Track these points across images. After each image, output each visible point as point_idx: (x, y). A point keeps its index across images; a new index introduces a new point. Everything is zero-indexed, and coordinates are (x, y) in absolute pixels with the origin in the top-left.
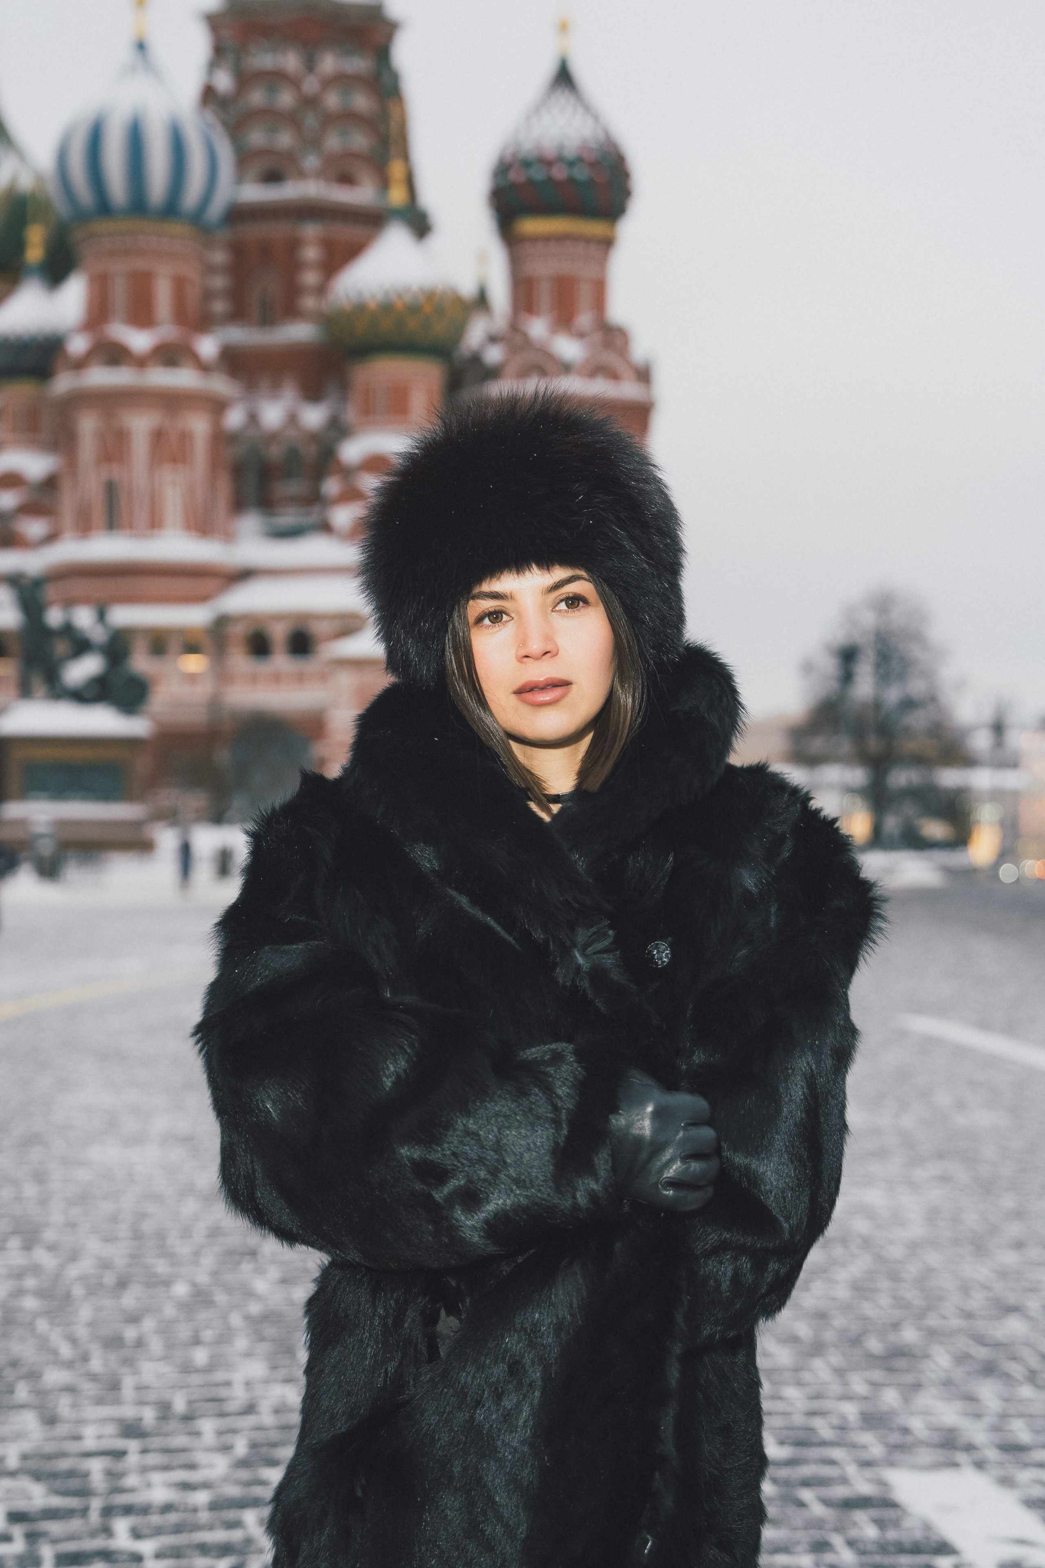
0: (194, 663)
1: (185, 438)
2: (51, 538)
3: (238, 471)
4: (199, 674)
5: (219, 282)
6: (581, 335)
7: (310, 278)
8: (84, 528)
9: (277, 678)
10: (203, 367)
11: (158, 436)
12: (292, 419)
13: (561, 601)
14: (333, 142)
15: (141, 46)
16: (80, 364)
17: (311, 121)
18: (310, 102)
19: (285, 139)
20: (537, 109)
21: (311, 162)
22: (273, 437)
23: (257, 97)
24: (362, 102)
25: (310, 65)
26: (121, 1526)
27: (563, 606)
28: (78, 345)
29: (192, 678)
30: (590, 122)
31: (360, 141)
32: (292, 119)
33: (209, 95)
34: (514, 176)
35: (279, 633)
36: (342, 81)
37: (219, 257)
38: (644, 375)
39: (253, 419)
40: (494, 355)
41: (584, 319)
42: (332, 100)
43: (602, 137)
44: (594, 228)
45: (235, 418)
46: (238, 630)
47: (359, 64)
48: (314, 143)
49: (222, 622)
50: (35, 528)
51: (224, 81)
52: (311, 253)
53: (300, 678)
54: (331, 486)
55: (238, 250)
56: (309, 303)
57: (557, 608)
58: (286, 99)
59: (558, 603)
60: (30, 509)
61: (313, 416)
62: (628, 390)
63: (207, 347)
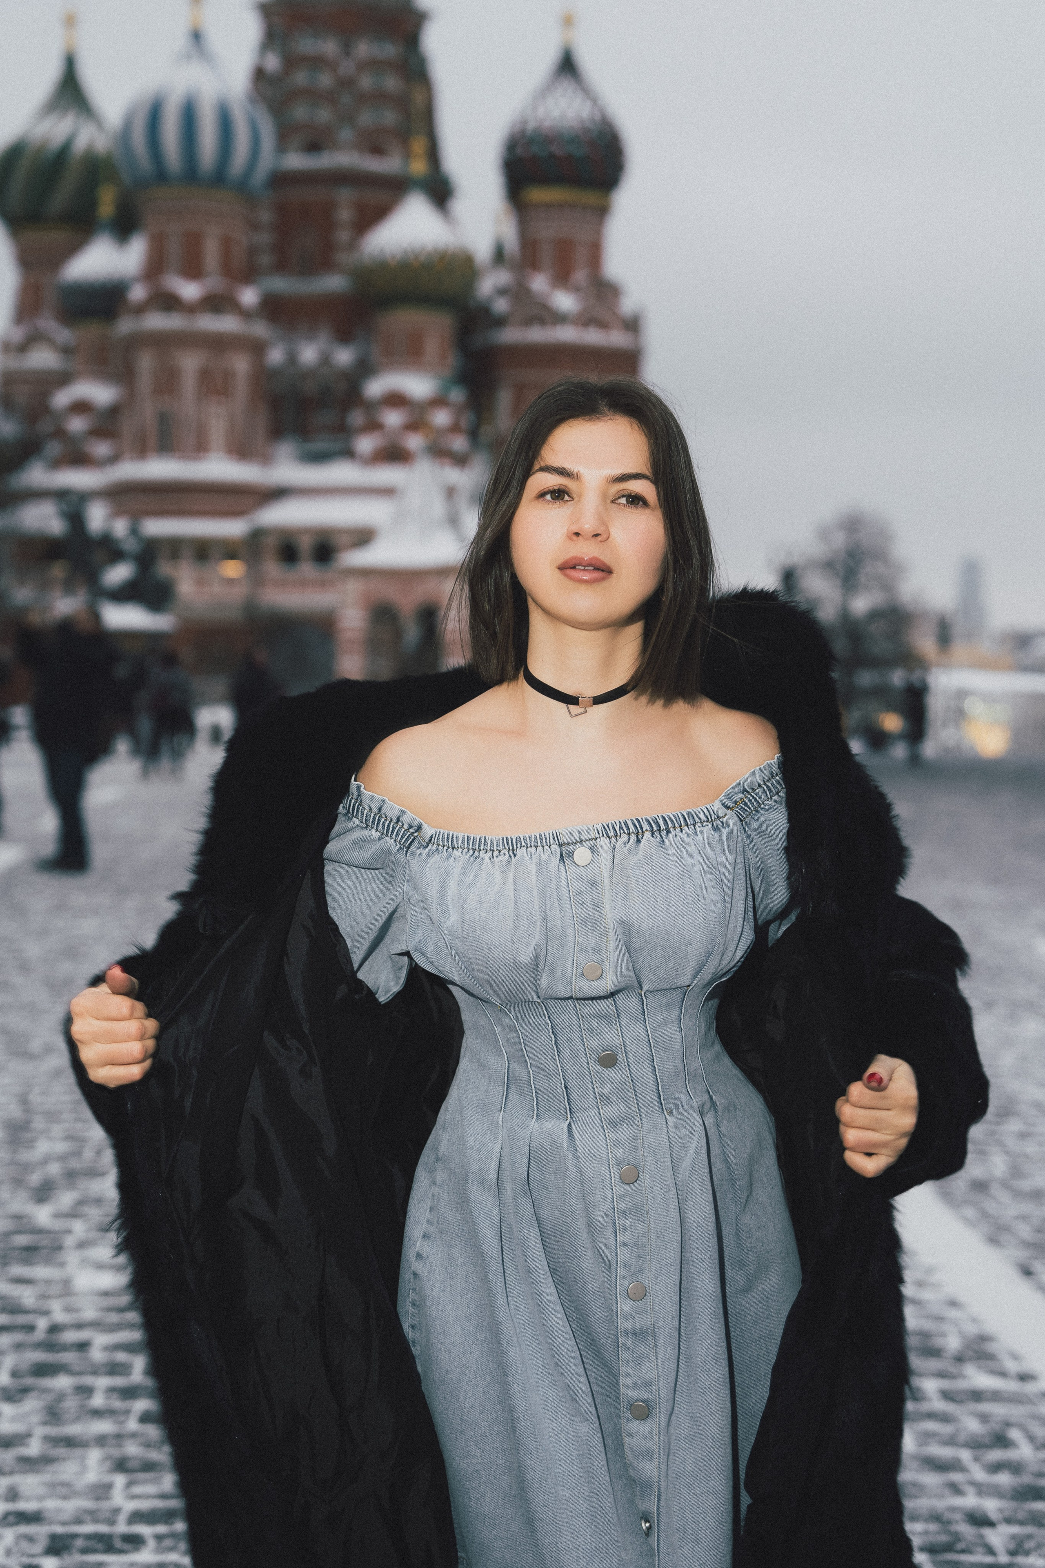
0: (232, 569)
1: (228, 376)
2: (114, 459)
4: (237, 579)
5: (264, 238)
6: (576, 289)
7: (343, 236)
8: (142, 451)
9: (303, 584)
10: (246, 314)
11: (205, 376)
12: (325, 360)
13: (623, 496)
14: (366, 118)
15: (197, 36)
16: (140, 310)
17: (346, 99)
18: (347, 83)
19: (324, 115)
20: (544, 92)
21: (346, 134)
22: (307, 374)
23: (301, 78)
24: (392, 83)
25: (347, 49)
27: (623, 501)
28: (138, 293)
29: (231, 582)
30: (588, 104)
31: (390, 117)
32: (329, 97)
33: (259, 75)
34: (519, 151)
35: (305, 544)
36: (374, 65)
37: (265, 216)
38: (633, 325)
39: (292, 358)
40: (501, 306)
41: (580, 276)
42: (366, 82)
43: (598, 117)
44: (590, 197)
45: (276, 356)
46: (271, 542)
47: (389, 50)
48: (348, 118)
49: (257, 535)
50: (101, 449)
51: (273, 63)
52: (345, 214)
53: (323, 584)
54: (357, 418)
55: (282, 209)
56: (342, 257)
57: (616, 502)
58: (325, 80)
59: (619, 498)
60: (97, 433)
61: (344, 356)
62: (617, 339)
63: (249, 296)
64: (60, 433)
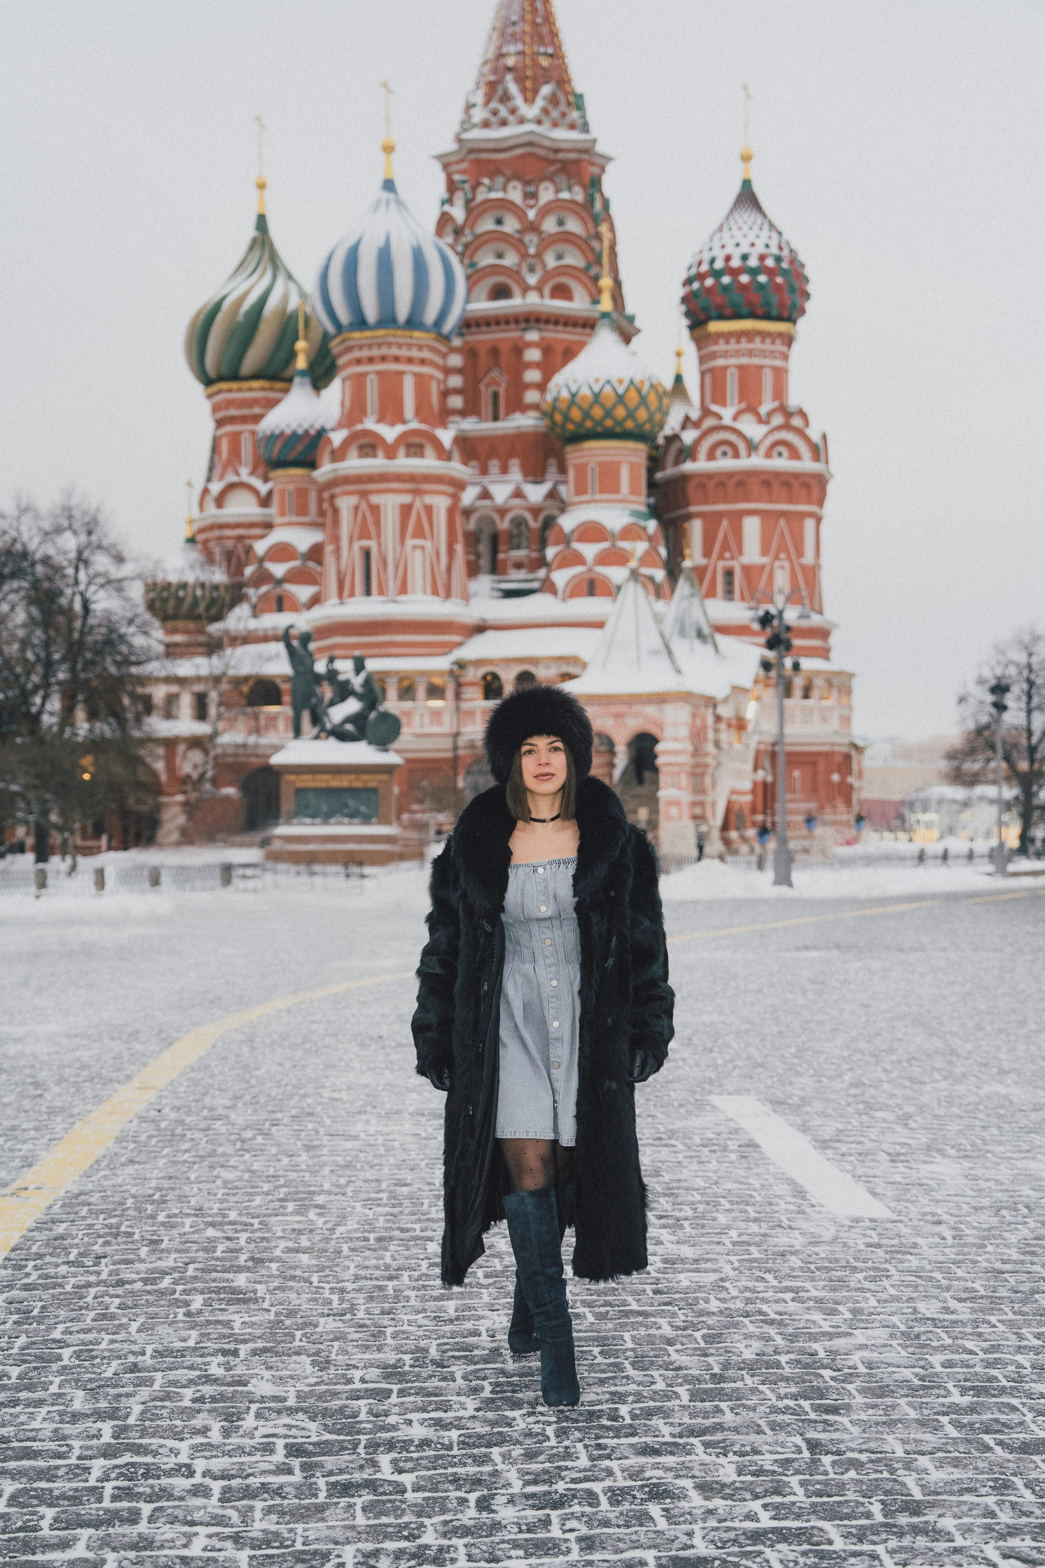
0: (438, 703)
1: (430, 512)
2: (315, 600)
3: (472, 539)
4: (442, 711)
5: (456, 381)
7: (533, 376)
8: (343, 592)
10: (443, 454)
11: (406, 510)
12: (518, 494)
14: (552, 259)
15: (389, 185)
16: (338, 455)
17: (532, 242)
18: (533, 227)
19: (510, 260)
21: (532, 278)
22: (503, 508)
23: (487, 225)
24: (573, 226)
25: (531, 196)
26: (385, 1460)
28: (337, 438)
29: (437, 714)
31: (573, 259)
32: (517, 242)
33: (444, 221)
35: (509, 673)
36: (557, 209)
37: (457, 361)
38: (818, 451)
40: (689, 437)
42: (550, 225)
44: (778, 326)
45: (469, 496)
46: (474, 674)
47: (576, 193)
48: (535, 262)
49: (460, 668)
50: (303, 592)
51: (457, 212)
52: (533, 355)
54: (554, 553)
55: (470, 353)
56: (531, 396)
58: (511, 225)
60: (297, 577)
61: (536, 493)
62: (807, 465)
63: (446, 436)
64: (263, 577)
